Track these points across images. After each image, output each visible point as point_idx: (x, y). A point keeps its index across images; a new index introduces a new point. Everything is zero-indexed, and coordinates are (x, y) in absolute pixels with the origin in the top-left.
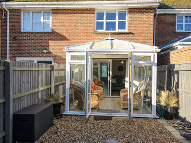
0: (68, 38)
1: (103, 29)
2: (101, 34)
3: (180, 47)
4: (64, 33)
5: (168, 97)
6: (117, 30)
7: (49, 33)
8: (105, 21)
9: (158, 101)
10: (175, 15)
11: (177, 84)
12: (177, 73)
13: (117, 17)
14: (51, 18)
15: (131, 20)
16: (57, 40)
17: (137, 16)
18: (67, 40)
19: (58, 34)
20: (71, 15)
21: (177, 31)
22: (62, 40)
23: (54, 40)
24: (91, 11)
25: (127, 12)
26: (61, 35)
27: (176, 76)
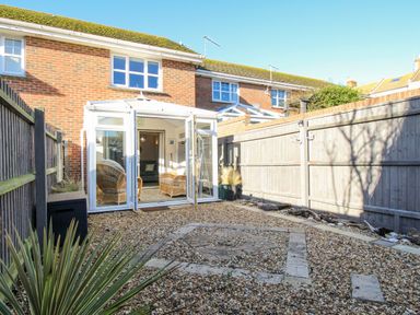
0: (61, 91)
1: (124, 83)
2: (122, 91)
3: (225, 119)
4: (52, 83)
5: (231, 174)
6: (146, 88)
7: (19, 78)
8: (127, 72)
9: (220, 181)
10: (211, 79)
11: (238, 159)
12: (238, 145)
13: (146, 69)
14: (23, 50)
15: (166, 76)
16: (37, 93)
17: (174, 72)
18: (59, 95)
19: (40, 82)
20: (67, 53)
21: (213, 100)
22: (49, 94)
23: (32, 93)
24: (104, 53)
25: (160, 64)
26: (46, 84)
27: (236, 149)
